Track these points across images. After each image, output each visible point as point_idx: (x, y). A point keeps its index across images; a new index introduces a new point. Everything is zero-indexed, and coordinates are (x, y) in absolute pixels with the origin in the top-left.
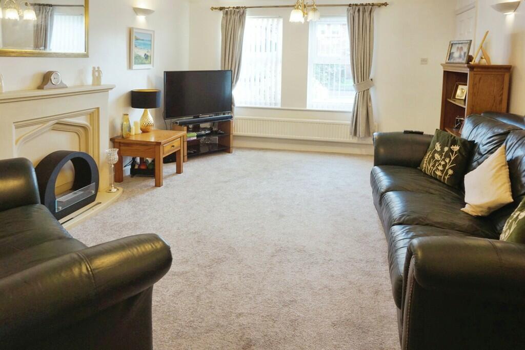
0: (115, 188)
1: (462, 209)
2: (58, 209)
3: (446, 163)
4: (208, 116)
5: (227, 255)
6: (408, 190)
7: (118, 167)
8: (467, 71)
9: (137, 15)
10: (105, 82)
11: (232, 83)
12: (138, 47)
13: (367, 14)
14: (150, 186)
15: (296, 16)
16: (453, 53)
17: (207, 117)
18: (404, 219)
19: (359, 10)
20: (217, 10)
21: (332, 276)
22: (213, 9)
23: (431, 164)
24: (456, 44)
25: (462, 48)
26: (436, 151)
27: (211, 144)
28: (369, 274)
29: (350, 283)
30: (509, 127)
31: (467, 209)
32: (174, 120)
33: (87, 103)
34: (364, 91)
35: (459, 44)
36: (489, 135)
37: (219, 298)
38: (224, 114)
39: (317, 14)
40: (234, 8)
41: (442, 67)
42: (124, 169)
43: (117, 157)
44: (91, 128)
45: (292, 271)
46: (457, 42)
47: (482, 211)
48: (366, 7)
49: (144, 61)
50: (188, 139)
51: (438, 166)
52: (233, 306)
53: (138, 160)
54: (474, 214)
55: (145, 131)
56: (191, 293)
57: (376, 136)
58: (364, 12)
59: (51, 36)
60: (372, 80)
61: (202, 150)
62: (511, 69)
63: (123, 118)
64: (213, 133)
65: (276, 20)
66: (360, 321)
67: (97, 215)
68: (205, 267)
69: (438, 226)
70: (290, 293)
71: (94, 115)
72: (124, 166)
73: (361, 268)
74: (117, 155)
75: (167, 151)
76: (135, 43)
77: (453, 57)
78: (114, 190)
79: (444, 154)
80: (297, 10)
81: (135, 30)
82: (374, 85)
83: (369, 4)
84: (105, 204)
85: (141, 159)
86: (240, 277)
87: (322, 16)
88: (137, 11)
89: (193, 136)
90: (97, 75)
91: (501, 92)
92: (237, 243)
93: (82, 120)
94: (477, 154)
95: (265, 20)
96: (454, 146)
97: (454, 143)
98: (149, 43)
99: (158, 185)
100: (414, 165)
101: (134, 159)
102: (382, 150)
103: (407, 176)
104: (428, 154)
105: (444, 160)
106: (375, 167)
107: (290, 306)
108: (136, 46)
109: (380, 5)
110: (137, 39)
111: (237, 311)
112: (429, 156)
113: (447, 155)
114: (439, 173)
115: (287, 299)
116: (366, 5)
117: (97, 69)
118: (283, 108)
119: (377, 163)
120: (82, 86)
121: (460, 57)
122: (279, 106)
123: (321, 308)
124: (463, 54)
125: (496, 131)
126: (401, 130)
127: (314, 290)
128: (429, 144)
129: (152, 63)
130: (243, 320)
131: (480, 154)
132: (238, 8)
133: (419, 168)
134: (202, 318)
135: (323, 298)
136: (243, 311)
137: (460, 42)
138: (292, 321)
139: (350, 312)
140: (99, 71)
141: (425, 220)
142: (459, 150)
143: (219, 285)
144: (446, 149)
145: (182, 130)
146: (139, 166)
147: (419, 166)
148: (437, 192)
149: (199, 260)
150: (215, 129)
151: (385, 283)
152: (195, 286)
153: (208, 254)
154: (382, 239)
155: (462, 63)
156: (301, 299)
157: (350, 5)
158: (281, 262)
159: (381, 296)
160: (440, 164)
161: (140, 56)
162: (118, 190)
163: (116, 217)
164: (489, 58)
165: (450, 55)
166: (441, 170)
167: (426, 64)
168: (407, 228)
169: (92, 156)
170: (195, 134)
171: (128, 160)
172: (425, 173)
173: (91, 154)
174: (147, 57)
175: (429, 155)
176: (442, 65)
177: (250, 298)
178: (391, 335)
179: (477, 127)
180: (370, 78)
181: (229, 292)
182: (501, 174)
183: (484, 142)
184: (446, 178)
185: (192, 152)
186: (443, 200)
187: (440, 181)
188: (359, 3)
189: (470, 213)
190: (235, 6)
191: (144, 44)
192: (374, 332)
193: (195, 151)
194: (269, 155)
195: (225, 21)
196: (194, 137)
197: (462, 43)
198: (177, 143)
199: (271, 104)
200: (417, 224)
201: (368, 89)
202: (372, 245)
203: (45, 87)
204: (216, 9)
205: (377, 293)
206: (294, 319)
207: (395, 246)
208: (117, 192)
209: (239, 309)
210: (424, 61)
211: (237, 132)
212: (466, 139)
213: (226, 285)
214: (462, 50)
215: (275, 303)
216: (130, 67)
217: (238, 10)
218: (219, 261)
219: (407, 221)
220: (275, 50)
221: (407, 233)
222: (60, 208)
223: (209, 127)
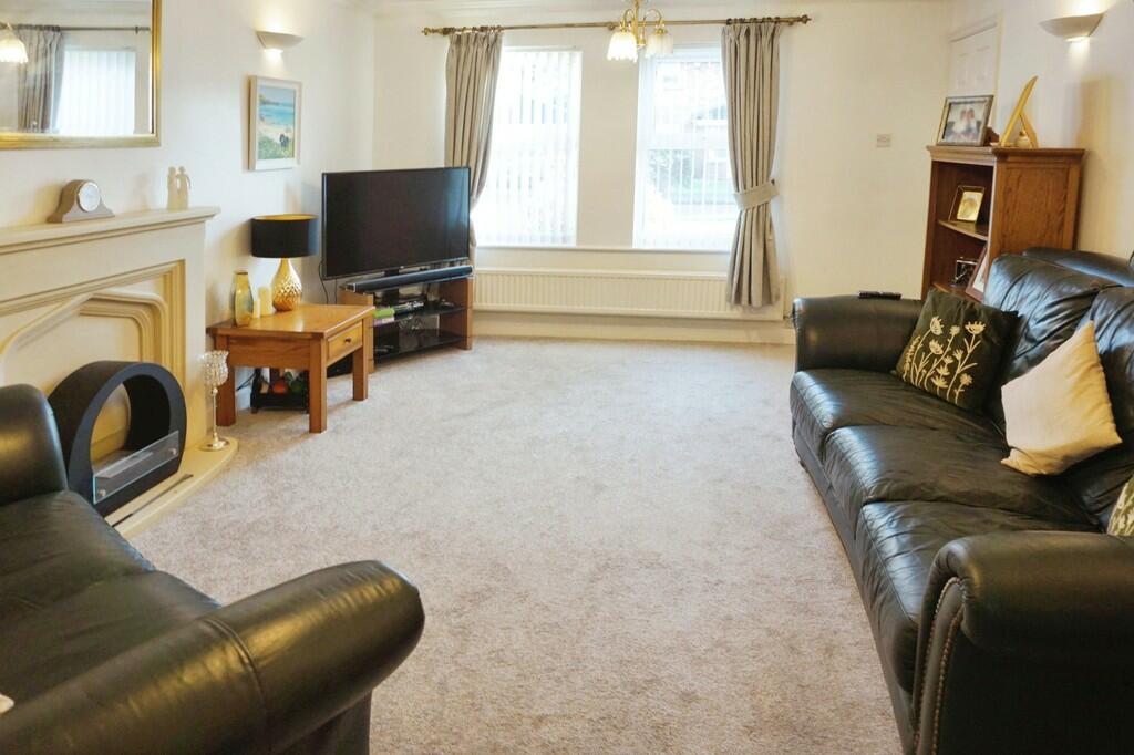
0: (220, 440)
1: (1004, 461)
2: (99, 496)
3: (956, 361)
4: (418, 268)
5: (493, 583)
6: (884, 424)
7: (226, 393)
8: (992, 162)
9: (265, 47)
10: (197, 200)
11: (470, 195)
12: (266, 119)
13: (765, 40)
14: (297, 431)
15: (621, 46)
16: (953, 123)
17: (415, 271)
18: (889, 488)
19: (748, 33)
20: (437, 34)
21: (729, 618)
22: (427, 31)
23: (922, 364)
24: (959, 103)
25: (972, 111)
26: (932, 336)
27: (422, 331)
28: (806, 610)
29: (771, 632)
30: (1094, 281)
31: (1013, 460)
32: (342, 281)
33: (159, 251)
34: (759, 207)
35: (966, 103)
36: (1050, 300)
37: (487, 683)
38: (452, 264)
39: (668, 41)
40: (474, 29)
41: (928, 153)
42: (237, 394)
43: (226, 369)
44: (166, 306)
45: (640, 613)
46: (963, 100)
47: (1050, 465)
48: (763, 25)
49: (281, 151)
50: (377, 323)
51: (938, 366)
52: (522, 701)
53: (266, 373)
54: (1031, 471)
55: (282, 308)
56: (425, 676)
57: (801, 307)
58: (759, 35)
59: (57, 97)
60: (773, 182)
61: (406, 345)
62: (1084, 157)
63: (235, 281)
64: (429, 307)
65: (566, 55)
66: (803, 718)
67: (185, 504)
68: (448, 614)
69: (963, 500)
70: (643, 662)
71: (173, 277)
72: (237, 387)
73: (787, 597)
74: (225, 366)
75: (335, 351)
76: (260, 110)
77: (952, 132)
78: (218, 445)
79: (950, 341)
80: (623, 33)
81: (260, 83)
82: (778, 194)
83: (769, 18)
84: (202, 478)
85: (273, 372)
86: (528, 633)
87: (676, 46)
88: (265, 38)
89: (387, 316)
90: (179, 186)
91: (1062, 206)
92: (510, 554)
93: (146, 291)
94: (1023, 340)
95: (544, 55)
96: (972, 323)
97: (973, 316)
98: (290, 110)
99: (317, 427)
100: (883, 365)
101: (258, 372)
102: (813, 336)
103: (871, 389)
104: (914, 343)
105: (950, 354)
106: (801, 373)
107: (648, 693)
108: (262, 119)
109: (791, 22)
110: (264, 102)
111: (533, 712)
112: (916, 346)
113: (958, 343)
114: (939, 383)
115: (639, 677)
116: (763, 20)
117: (178, 172)
118: (581, 247)
119: (803, 365)
120: (146, 210)
121: (968, 131)
122: (572, 244)
123: (717, 693)
124: (974, 125)
125: (1065, 290)
126: (854, 290)
127: (695, 654)
128: (914, 321)
129: (296, 154)
130: (550, 733)
131: (1032, 340)
132: (483, 29)
133: (894, 372)
134: (456, 733)
135: (716, 670)
136: (547, 711)
137: (969, 100)
138: (657, 727)
139: (778, 698)
140: (183, 177)
141: (932, 489)
142: (983, 332)
143: (484, 654)
144: (955, 330)
145: (365, 304)
146: (271, 387)
147: (895, 369)
148: (942, 425)
149: (431, 599)
150: (432, 298)
151: (843, 628)
152: (431, 660)
153: (449, 582)
154: (824, 530)
155: (972, 145)
156: (670, 676)
157: (728, 22)
158: (611, 593)
159: (840, 658)
160: (943, 363)
161: (270, 141)
162: (227, 443)
163: (229, 507)
164: (1034, 134)
165: (947, 128)
166: (944, 377)
167: (888, 146)
168: (900, 508)
169: (168, 369)
170: (391, 311)
171: (245, 376)
172: (908, 384)
173: (166, 364)
174: (285, 141)
175: (916, 343)
176: (928, 148)
177: (558, 680)
178: (875, 744)
179: (1020, 282)
180: (770, 179)
181: (509, 668)
182: (1091, 385)
183: (1040, 315)
184: (957, 392)
185: (385, 350)
186: (959, 443)
187: (942, 399)
188: (748, 18)
189: (1023, 470)
190: (478, 26)
191: (281, 114)
192: (836, 740)
193: (392, 347)
194: (554, 352)
195: (455, 59)
196: (389, 316)
197: (972, 102)
198: (354, 334)
199: (553, 240)
200: (915, 500)
201: (767, 203)
202: (802, 544)
203: (66, 217)
204: (434, 31)
205: (829, 650)
206: (660, 721)
207: (879, 551)
208: (224, 447)
209: (536, 707)
210: (884, 140)
211: (480, 301)
212: (997, 307)
213: (501, 653)
214: (973, 116)
215: (616, 687)
216: (249, 165)
217: (484, 34)
218: (477, 598)
219: (896, 492)
220: (565, 120)
221: (903, 519)
222: (103, 493)
223: (419, 293)
